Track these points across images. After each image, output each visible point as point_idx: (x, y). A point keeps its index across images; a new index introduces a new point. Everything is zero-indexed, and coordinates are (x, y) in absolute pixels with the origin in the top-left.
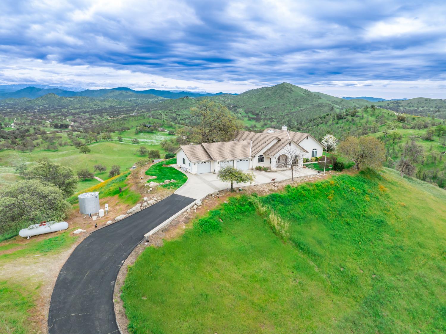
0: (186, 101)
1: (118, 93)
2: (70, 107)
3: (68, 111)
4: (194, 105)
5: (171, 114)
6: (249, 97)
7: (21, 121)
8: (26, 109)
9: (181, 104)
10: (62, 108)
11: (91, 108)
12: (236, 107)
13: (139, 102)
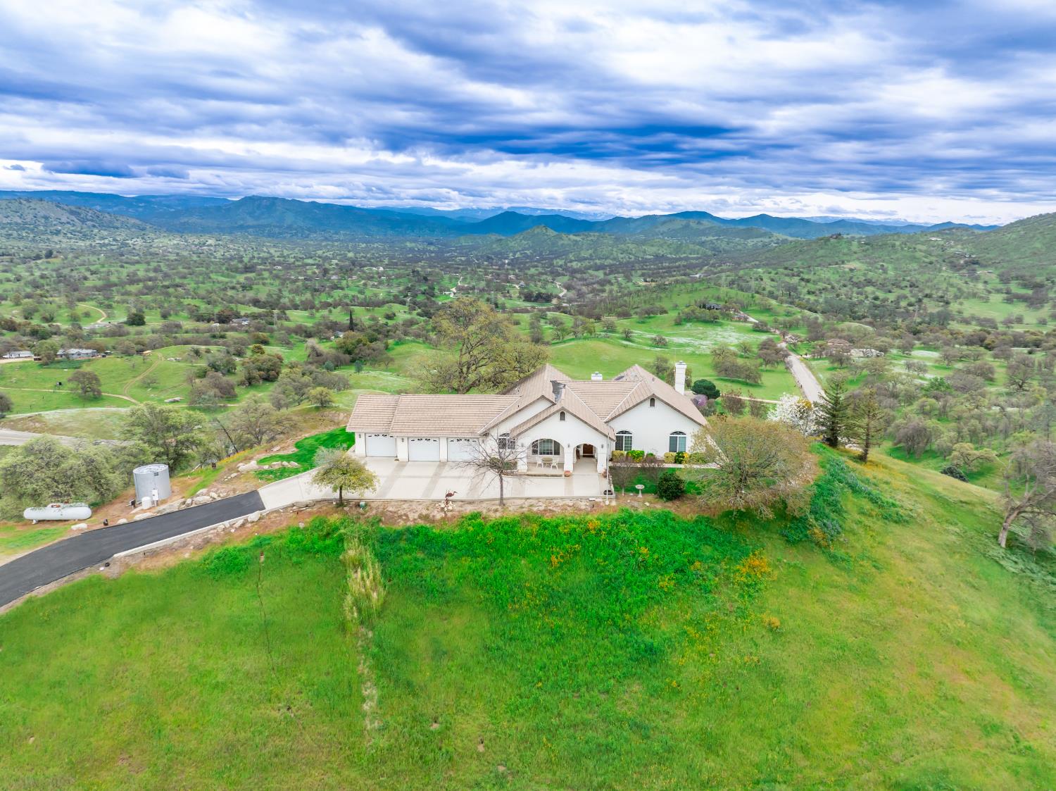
0: (835, 246)
1: (679, 223)
2: (571, 256)
3: (566, 264)
4: (856, 256)
5: (787, 279)
6: (1021, 237)
7: (469, 283)
8: (489, 258)
9: (821, 252)
10: (556, 258)
11: (614, 259)
12: (976, 263)
13: (724, 245)
